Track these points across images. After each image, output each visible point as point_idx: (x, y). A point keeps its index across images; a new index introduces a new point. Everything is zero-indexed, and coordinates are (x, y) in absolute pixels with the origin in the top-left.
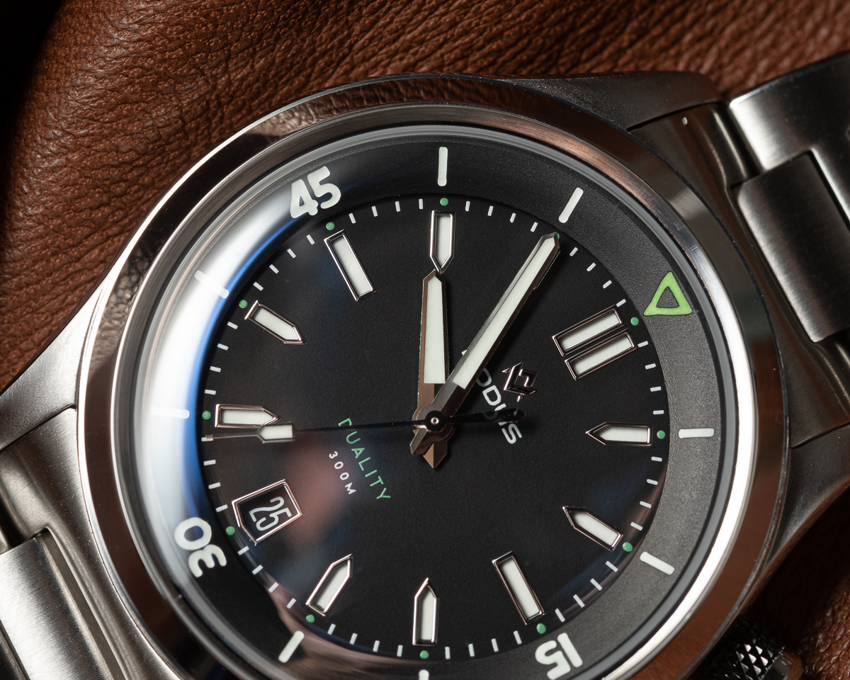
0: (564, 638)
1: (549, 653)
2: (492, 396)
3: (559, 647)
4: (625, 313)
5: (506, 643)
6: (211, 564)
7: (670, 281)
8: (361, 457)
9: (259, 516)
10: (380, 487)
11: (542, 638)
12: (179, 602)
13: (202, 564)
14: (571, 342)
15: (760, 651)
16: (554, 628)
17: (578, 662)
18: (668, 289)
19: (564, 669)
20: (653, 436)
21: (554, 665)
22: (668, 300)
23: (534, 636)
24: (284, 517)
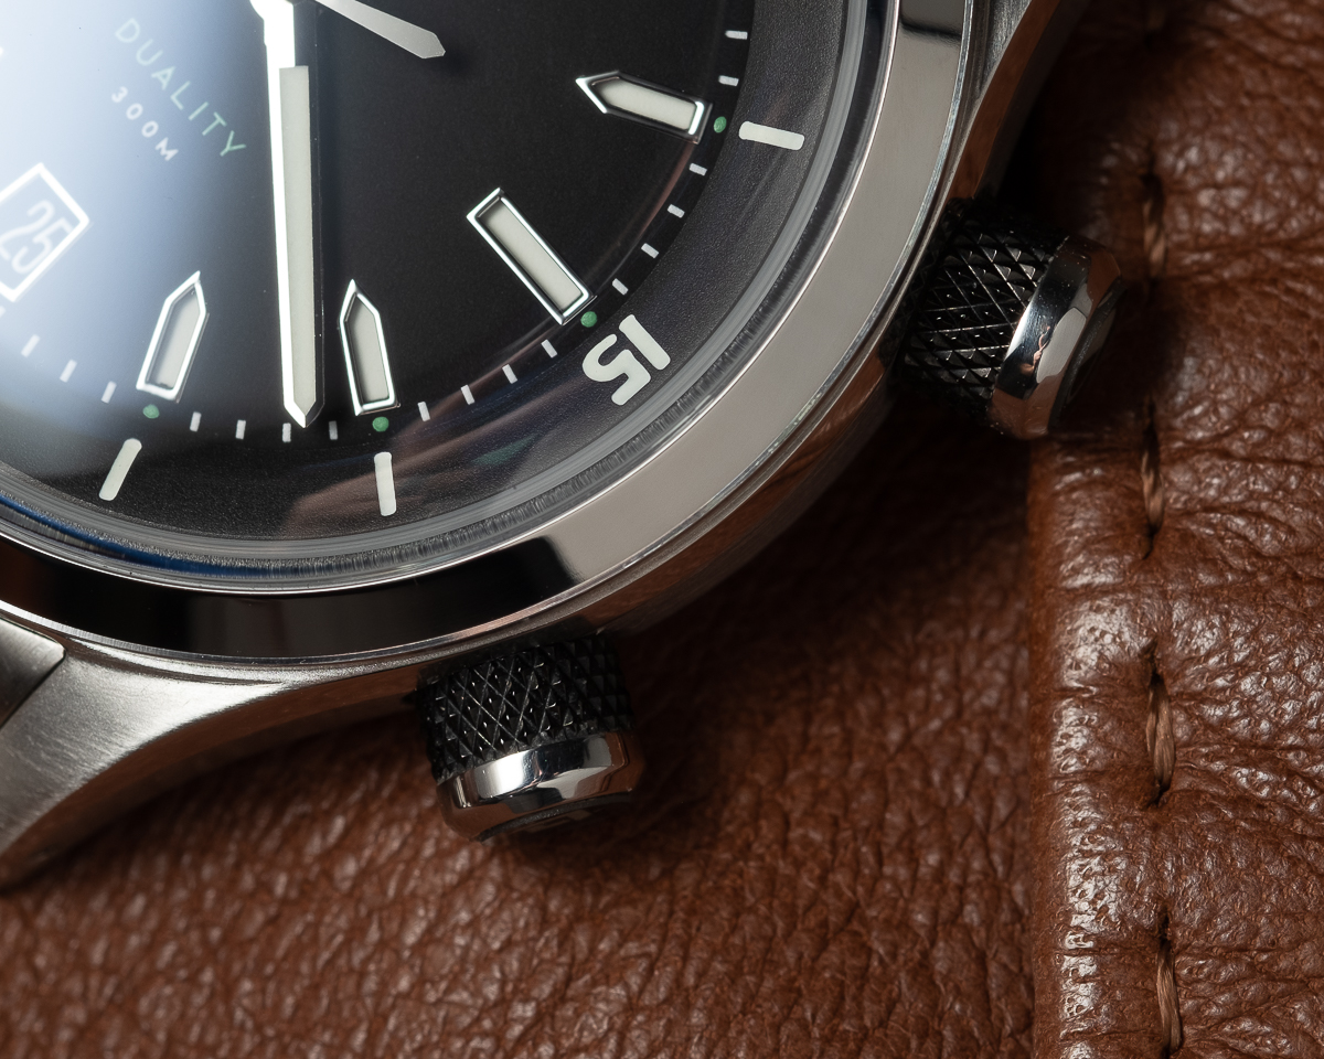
0: (630, 326)
1: (605, 362)
3: (624, 343)
5: (533, 365)
8: (173, 86)
9: (13, 247)
10: (221, 133)
11: (594, 335)
16: (607, 310)
17: (660, 359)
19: (639, 378)
21: (623, 378)
23: (575, 339)
24: (58, 236)
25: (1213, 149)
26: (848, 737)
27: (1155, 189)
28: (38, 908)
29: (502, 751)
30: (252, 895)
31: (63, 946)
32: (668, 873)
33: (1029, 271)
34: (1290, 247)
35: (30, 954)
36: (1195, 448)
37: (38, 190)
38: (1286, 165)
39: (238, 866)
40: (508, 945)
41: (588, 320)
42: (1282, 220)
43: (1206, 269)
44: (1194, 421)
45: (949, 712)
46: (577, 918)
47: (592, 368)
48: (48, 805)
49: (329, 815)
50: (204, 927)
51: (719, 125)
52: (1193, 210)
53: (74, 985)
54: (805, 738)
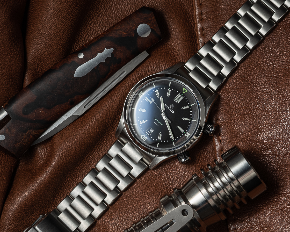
0: (187, 133)
1: (186, 135)
2: (170, 109)
3: (187, 134)
4: (181, 94)
5: (181, 136)
6: (146, 139)
7: (184, 89)
8: (158, 121)
9: (149, 132)
10: (161, 124)
11: (185, 133)
12: (145, 145)
13: (145, 140)
14: (176, 100)
15: (209, 125)
16: (186, 132)
17: (189, 135)
18: (184, 90)
19: (188, 136)
20: (189, 106)
21: (187, 136)
22: (185, 91)
23: (184, 134)
24: (152, 131)
25: (221, 117)
26: (203, 155)
27: (217, 119)
28: (155, 170)
29: (183, 159)
30: (168, 168)
31: (157, 173)
32: (194, 164)
33: (210, 126)
34: (226, 122)
35: (155, 173)
36: (222, 135)
37: (150, 128)
38: (225, 117)
39: (167, 167)
40: (185, 170)
41: (184, 132)
42: (225, 121)
43: (221, 124)
44: (222, 134)
45: (209, 152)
46: (189, 168)
47: (185, 135)
48: (156, 165)
49: (172, 163)
50: (165, 170)
51: (191, 120)
52: (220, 120)
53: (158, 175)
54: (201, 155)
